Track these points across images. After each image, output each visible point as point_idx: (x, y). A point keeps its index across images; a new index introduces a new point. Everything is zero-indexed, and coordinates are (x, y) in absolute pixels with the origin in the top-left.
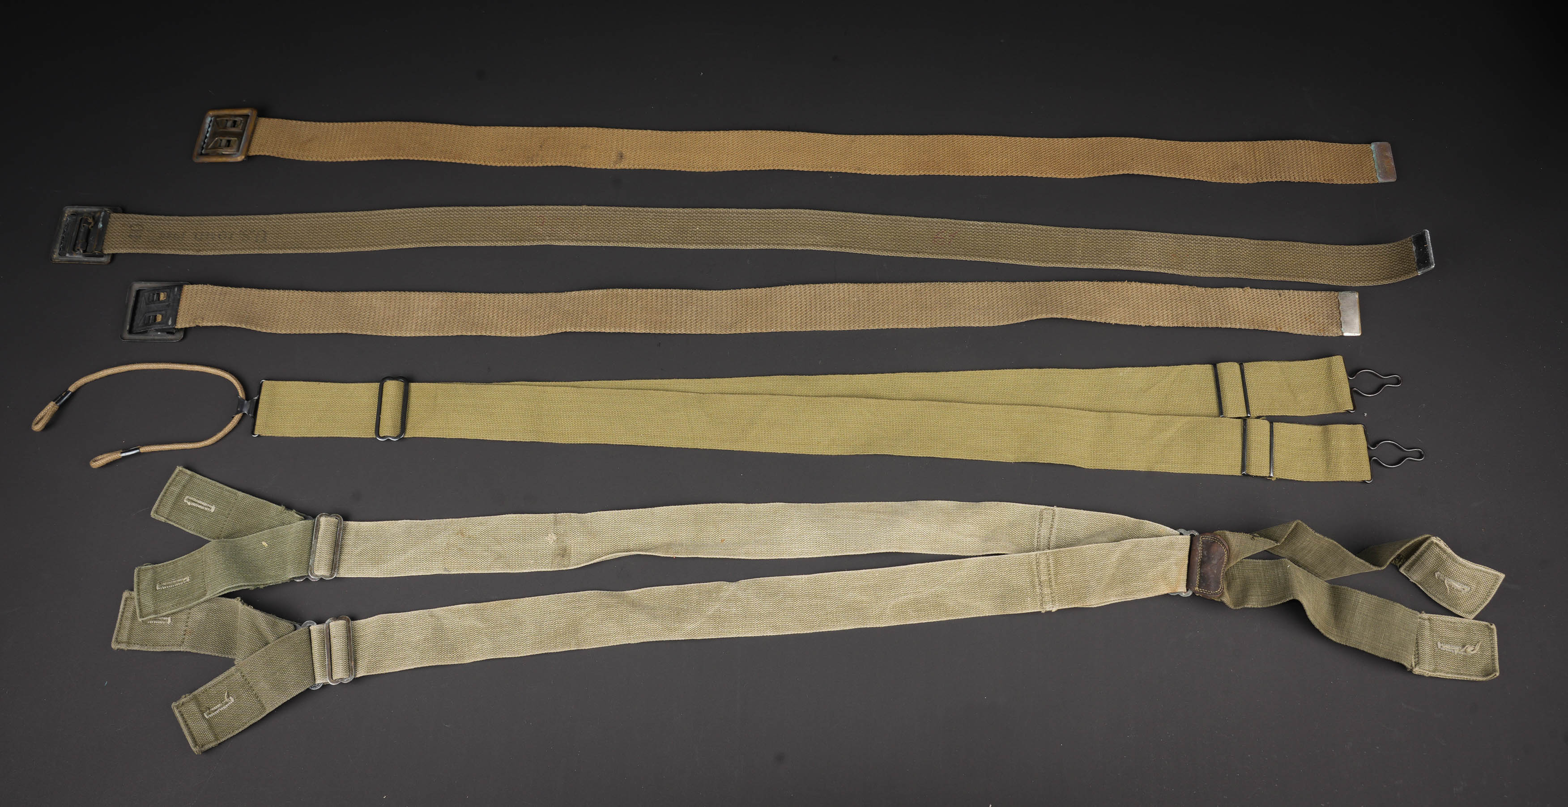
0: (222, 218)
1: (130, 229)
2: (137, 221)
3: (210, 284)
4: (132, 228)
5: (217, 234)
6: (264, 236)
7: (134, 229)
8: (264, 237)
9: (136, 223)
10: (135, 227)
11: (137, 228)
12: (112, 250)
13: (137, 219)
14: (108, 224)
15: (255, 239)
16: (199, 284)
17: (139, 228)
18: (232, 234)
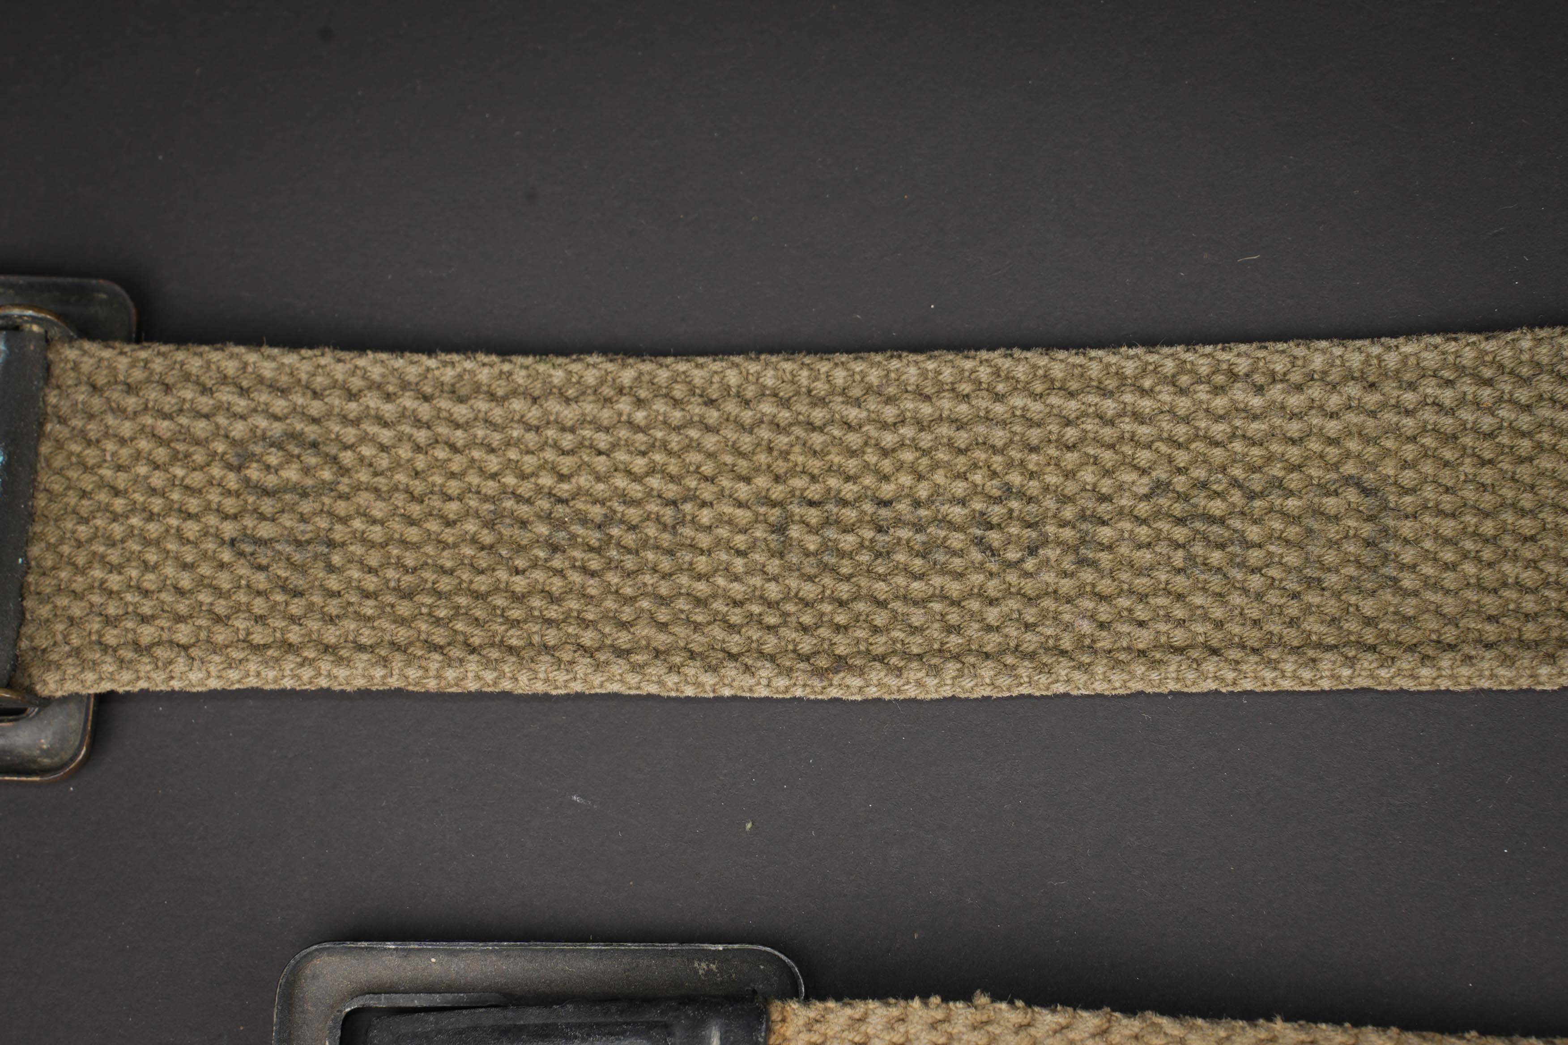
0: (984, 373)
1: (232, 481)
2: (279, 405)
3: (996, 997)
4: (254, 472)
5: (957, 512)
6: (1367, 530)
7: (271, 481)
8: (1369, 543)
9: (277, 429)
10: (273, 459)
11: (291, 474)
12: (109, 667)
13: (284, 392)
14: (40, 435)
15: (1292, 558)
16: (908, 996)
17: (306, 471)
18: (1083, 516)
